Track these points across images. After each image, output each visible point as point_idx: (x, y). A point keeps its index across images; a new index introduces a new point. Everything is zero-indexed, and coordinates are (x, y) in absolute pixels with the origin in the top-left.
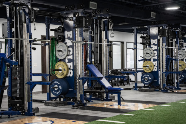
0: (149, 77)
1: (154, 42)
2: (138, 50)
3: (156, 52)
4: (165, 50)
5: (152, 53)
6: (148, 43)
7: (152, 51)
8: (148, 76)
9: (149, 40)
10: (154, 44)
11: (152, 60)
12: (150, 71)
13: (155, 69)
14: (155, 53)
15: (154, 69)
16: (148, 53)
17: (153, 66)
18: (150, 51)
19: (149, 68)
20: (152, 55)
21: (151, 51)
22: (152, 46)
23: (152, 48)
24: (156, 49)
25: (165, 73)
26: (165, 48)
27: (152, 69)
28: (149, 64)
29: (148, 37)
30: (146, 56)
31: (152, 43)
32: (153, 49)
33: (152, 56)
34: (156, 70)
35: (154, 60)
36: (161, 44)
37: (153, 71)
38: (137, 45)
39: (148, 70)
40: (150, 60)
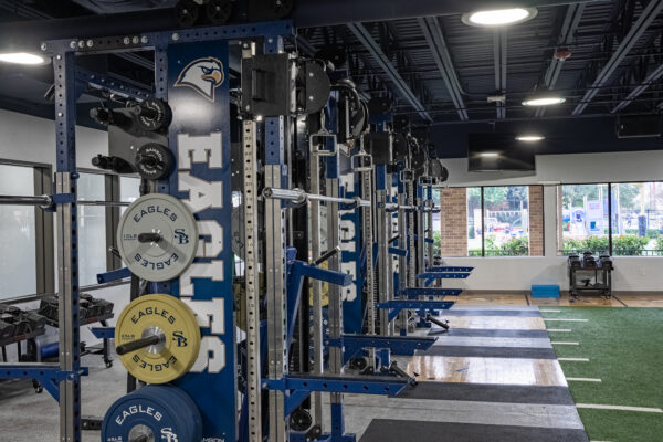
0: (163, 424)
1: (200, 157)
2: (81, 209)
3: (213, 229)
4: (280, 211)
5: (182, 237)
6: (152, 162)
7: (185, 223)
8: (158, 416)
9: (161, 140)
10: (201, 171)
11: (187, 288)
12: (170, 374)
13: (211, 354)
14: (207, 239)
15: (203, 354)
16: (156, 238)
17: (191, 334)
18: (174, 217)
19: (164, 353)
20: (187, 250)
21: (178, 224)
22: (183, 186)
23: (186, 195)
24: (218, 203)
25: (285, 384)
26: (285, 202)
27: (183, 361)
28: (165, 321)
29: (152, 114)
30: (138, 257)
31: (184, 162)
32: (196, 204)
33: (189, 257)
34: (217, 365)
35: (204, 290)
36: (251, 168)
37: (198, 368)
38: (73, 178)
39: (158, 368)
40: (171, 287)
